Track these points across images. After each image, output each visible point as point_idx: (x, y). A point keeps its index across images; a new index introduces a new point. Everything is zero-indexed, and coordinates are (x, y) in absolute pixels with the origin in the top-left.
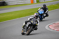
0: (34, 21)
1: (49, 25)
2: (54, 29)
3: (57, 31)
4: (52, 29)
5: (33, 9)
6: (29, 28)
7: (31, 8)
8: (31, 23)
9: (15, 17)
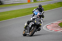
0: (38, 21)
1: (47, 26)
2: (51, 29)
3: (54, 32)
4: (50, 29)
5: (30, 8)
6: (33, 28)
7: (28, 7)
8: (35, 23)
9: (11, 17)
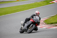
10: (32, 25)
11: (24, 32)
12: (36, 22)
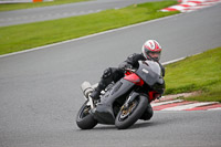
10: (134, 94)
11: (99, 125)
12: (151, 83)
